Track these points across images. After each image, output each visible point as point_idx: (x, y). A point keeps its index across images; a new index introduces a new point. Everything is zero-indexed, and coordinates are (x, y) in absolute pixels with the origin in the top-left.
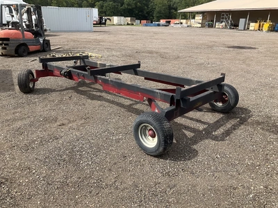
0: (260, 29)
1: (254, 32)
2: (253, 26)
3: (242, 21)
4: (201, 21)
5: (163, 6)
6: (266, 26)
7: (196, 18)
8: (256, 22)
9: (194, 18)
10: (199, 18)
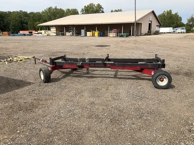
0: (93, 35)
1: (90, 37)
2: (89, 34)
3: (83, 31)
4: (55, 32)
5: (16, 21)
6: (96, 33)
7: (51, 30)
8: (90, 31)
9: (49, 30)
10: (53, 30)
